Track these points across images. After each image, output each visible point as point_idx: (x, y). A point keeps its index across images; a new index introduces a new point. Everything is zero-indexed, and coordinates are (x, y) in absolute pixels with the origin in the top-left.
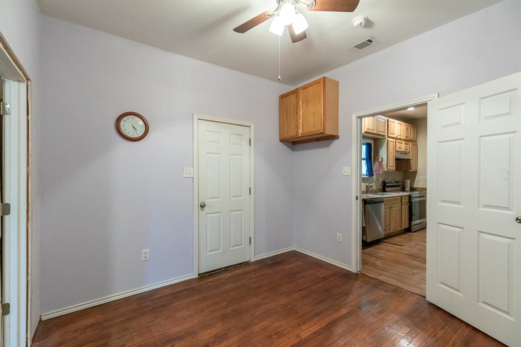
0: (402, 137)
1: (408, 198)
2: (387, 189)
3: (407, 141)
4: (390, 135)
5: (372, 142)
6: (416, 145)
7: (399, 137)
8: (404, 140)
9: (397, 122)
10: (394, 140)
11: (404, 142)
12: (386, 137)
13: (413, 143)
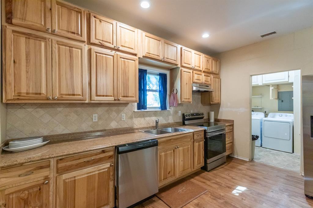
0: (201, 69)
1: (203, 133)
2: (186, 122)
3: (208, 73)
4: (184, 65)
5: (168, 73)
6: (219, 78)
7: (196, 68)
8: (204, 72)
9: (193, 52)
10: (191, 71)
11: (203, 74)
12: (179, 66)
13: (215, 76)
